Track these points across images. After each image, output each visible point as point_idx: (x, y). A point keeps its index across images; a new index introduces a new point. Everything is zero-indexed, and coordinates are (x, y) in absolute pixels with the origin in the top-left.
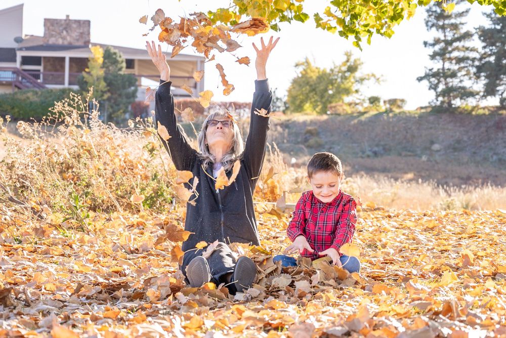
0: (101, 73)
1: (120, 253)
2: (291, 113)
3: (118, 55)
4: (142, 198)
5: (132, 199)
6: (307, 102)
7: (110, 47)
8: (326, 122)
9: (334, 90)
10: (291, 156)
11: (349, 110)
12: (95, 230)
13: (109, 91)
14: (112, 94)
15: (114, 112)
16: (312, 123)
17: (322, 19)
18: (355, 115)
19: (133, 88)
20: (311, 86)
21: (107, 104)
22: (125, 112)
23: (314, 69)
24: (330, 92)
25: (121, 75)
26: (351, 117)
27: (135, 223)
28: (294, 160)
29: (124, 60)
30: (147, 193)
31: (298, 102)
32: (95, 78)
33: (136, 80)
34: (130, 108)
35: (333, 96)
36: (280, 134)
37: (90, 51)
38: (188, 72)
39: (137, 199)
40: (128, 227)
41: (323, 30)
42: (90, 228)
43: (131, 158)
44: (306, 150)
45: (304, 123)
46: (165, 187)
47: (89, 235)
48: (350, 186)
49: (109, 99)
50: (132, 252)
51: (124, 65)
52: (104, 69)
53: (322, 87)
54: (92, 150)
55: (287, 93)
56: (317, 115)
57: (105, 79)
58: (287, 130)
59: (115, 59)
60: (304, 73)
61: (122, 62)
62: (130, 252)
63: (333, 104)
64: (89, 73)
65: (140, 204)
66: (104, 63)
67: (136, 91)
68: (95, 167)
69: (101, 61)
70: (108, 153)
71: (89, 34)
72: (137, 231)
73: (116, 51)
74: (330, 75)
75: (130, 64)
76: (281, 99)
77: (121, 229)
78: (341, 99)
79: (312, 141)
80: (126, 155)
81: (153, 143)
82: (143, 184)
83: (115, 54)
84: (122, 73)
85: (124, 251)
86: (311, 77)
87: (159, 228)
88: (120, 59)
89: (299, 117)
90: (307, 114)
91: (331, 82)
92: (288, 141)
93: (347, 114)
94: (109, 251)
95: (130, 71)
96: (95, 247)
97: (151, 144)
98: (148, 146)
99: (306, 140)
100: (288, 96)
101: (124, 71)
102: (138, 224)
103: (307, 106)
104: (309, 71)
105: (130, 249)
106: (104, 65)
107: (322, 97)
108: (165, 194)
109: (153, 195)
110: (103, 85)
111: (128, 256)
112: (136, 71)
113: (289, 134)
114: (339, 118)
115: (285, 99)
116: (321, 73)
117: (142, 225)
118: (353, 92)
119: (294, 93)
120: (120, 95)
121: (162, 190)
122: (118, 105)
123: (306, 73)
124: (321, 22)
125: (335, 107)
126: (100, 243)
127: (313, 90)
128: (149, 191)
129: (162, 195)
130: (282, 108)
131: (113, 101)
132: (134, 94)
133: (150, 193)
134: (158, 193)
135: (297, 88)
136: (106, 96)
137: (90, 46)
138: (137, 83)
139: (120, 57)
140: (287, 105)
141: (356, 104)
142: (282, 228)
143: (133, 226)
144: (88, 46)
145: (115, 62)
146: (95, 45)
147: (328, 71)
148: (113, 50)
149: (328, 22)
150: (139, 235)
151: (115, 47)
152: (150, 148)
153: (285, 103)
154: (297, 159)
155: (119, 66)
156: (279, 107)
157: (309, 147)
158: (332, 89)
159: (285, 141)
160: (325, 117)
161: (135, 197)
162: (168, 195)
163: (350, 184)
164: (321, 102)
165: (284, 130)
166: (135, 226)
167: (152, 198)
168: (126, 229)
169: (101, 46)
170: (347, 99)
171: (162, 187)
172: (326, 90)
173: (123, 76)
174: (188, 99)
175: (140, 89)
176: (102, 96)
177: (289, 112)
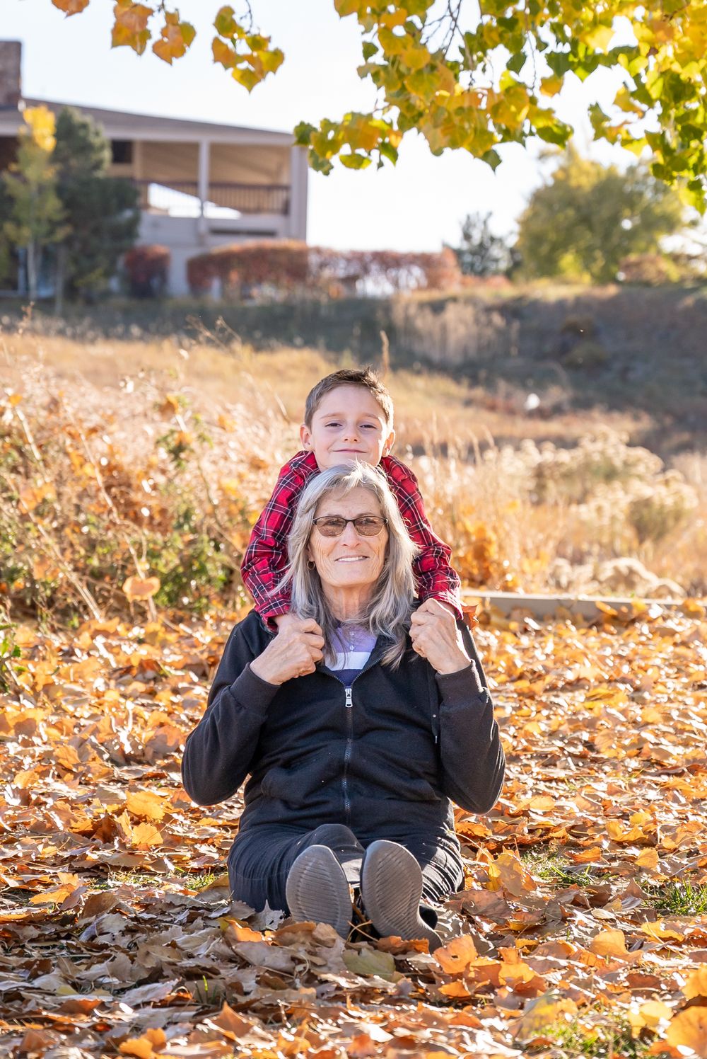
0: (50, 174)
1: (98, 765)
2: (527, 280)
3: (92, 129)
4: (152, 587)
5: (127, 587)
6: (566, 250)
7: (70, 110)
8: (613, 301)
9: (637, 220)
10: (528, 390)
11: (674, 272)
12: (33, 688)
13: (68, 221)
14: (76, 227)
15: (81, 273)
16: (580, 304)
17: (608, 119)
18: (689, 285)
19: (128, 214)
20: (578, 209)
21: (63, 256)
22: (108, 274)
23: (587, 166)
24: (627, 224)
25: (98, 181)
26: (678, 290)
27: (135, 663)
28: (533, 401)
29: (108, 144)
30: (166, 564)
31: (545, 249)
32: (34, 188)
33: (137, 194)
34: (121, 262)
35: (632, 235)
36: (499, 332)
37: (20, 119)
38: (267, 172)
39: (139, 589)
40: (117, 675)
41: (610, 145)
42: (21, 681)
43: (125, 460)
44: (563, 374)
45: (561, 305)
46: (210, 551)
47: (18, 700)
48: (677, 493)
49: (68, 241)
50: (128, 760)
51: (107, 154)
52: (58, 166)
53: (605, 212)
54: (27, 447)
55: (516, 228)
56: (593, 285)
57: (60, 190)
58: (516, 325)
59: (84, 139)
60: (561, 176)
61: (102, 147)
62: (121, 761)
63: (633, 257)
64: (17, 174)
65: (146, 601)
66: (57, 150)
67: (135, 221)
68: (35, 496)
69: (48, 143)
70: (67, 454)
71: (17, 75)
72: (139, 686)
73: (88, 119)
74: (624, 181)
75: (122, 151)
76: (501, 240)
77: (99, 683)
78: (652, 242)
79: (580, 352)
80: (112, 454)
81: (181, 432)
82: (155, 543)
83: (84, 126)
84: (100, 174)
85: (106, 756)
86: (579, 187)
87: (196, 679)
88: (96, 141)
89: (548, 291)
90: (566, 283)
91: (631, 201)
92: (521, 353)
93: (668, 282)
94: (71, 759)
95: (122, 170)
96: (33, 745)
97: (176, 436)
98: (170, 439)
99: (563, 350)
100: (521, 235)
101: (108, 168)
102: (141, 665)
103: (568, 261)
104: (574, 172)
105: (123, 752)
106: (56, 156)
107: (607, 236)
108: (209, 566)
109: (181, 570)
110: (53, 205)
111: (117, 772)
112: (136, 169)
113: (523, 333)
114: (648, 294)
115: (512, 241)
116: (603, 176)
117: (153, 669)
118: (684, 226)
119: (536, 227)
120: (96, 231)
121: (203, 558)
122: (91, 256)
123: (568, 176)
124: (606, 124)
125: (638, 264)
126: (46, 733)
127: (585, 220)
128: (169, 561)
129: (202, 570)
130: (504, 265)
131: (77, 246)
132: (130, 230)
133: (172, 566)
134: (191, 565)
135: (544, 213)
136: (61, 234)
137: (21, 106)
138: (140, 201)
139: (97, 134)
140: (518, 257)
141: (690, 258)
142: (503, 678)
143: (128, 670)
144: (16, 107)
145: (85, 148)
146: (34, 103)
147: (622, 171)
148: (78, 118)
149: (626, 127)
150: (145, 701)
151: (85, 110)
152: (173, 444)
153: (512, 251)
154: (540, 396)
155: (94, 157)
156: (496, 260)
157: (572, 366)
158: (630, 218)
159: (514, 351)
160: (612, 290)
161: (134, 582)
162: (217, 569)
163: (674, 486)
164: (602, 248)
165: (509, 323)
166: (135, 672)
167: (178, 576)
168: (112, 683)
169: (51, 106)
170: (669, 243)
171: (202, 552)
172: (615, 220)
173: (102, 184)
174: (268, 243)
175: (146, 216)
176: (51, 232)
177: (519, 277)
